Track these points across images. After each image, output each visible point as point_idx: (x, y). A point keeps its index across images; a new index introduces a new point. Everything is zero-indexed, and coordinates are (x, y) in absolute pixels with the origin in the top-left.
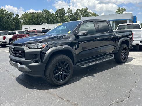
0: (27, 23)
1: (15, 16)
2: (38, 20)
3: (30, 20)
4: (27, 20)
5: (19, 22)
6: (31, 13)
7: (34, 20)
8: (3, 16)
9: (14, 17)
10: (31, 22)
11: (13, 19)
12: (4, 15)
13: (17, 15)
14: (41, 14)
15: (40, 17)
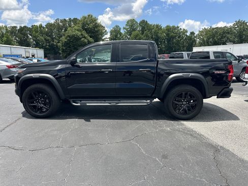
0: (204, 43)
1: (188, 34)
2: (222, 38)
3: (209, 39)
4: (205, 39)
5: (193, 42)
6: (214, 29)
7: (215, 38)
8: (174, 35)
9: (187, 36)
10: (211, 42)
11: (186, 39)
12: (175, 33)
13: (192, 33)
14: (230, 28)
15: (228, 33)
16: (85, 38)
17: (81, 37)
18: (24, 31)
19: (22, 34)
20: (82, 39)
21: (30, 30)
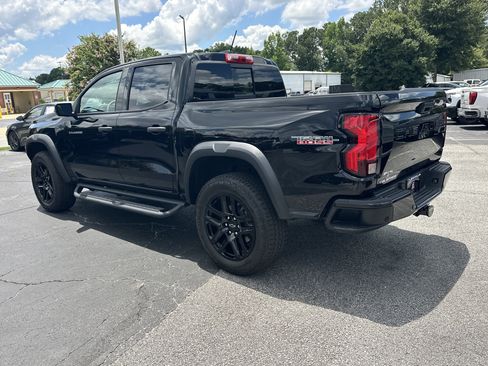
16: (414, 37)
17: (402, 36)
18: (309, 38)
19: (305, 45)
20: (406, 41)
21: (320, 34)
